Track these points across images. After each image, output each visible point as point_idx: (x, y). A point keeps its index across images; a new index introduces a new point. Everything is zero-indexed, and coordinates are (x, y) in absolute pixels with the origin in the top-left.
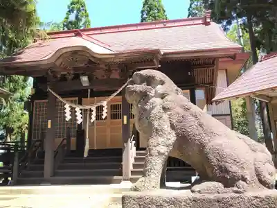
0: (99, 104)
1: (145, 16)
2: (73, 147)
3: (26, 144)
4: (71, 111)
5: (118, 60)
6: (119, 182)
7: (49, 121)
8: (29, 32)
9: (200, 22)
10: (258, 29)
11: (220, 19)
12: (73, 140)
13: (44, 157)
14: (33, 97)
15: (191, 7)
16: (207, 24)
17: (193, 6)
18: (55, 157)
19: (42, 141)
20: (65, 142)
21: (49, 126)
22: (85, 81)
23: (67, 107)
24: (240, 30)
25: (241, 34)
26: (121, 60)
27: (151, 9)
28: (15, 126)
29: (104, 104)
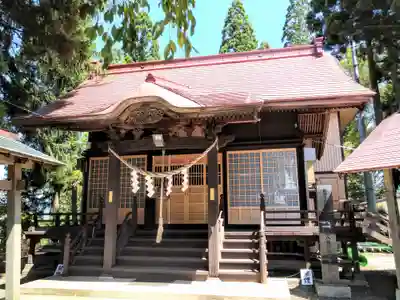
0: (177, 172)
1: (227, 37)
2: (141, 220)
3: (79, 217)
4: (140, 180)
5: (204, 116)
6: (204, 278)
7: (111, 193)
8: (83, 67)
9: (309, 52)
10: (381, 56)
11: (329, 44)
12: (141, 211)
13: (103, 235)
14: (88, 154)
15: (286, 25)
16: (317, 55)
17: (289, 24)
18: (118, 239)
19: (100, 214)
20: (131, 216)
21: (111, 200)
22: (158, 141)
23: (134, 174)
24: (355, 57)
25: (356, 63)
26: (209, 115)
27: (235, 28)
28: (65, 181)
29: (185, 171)
